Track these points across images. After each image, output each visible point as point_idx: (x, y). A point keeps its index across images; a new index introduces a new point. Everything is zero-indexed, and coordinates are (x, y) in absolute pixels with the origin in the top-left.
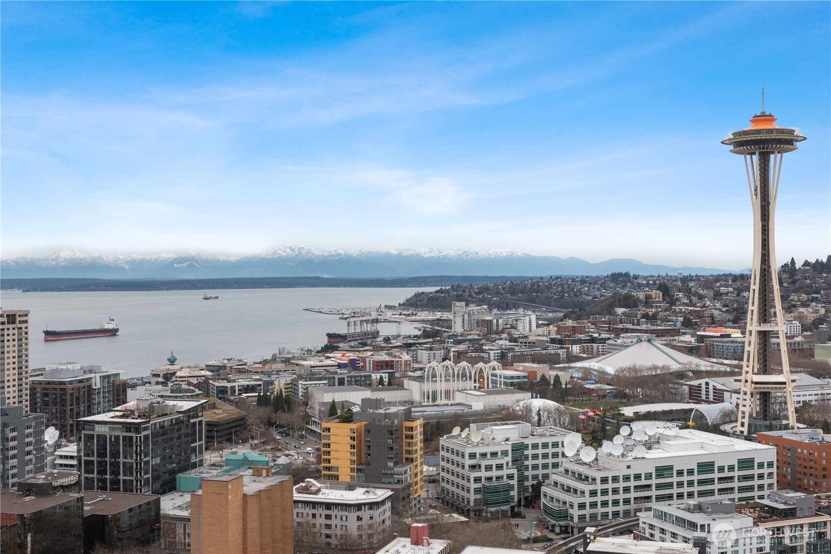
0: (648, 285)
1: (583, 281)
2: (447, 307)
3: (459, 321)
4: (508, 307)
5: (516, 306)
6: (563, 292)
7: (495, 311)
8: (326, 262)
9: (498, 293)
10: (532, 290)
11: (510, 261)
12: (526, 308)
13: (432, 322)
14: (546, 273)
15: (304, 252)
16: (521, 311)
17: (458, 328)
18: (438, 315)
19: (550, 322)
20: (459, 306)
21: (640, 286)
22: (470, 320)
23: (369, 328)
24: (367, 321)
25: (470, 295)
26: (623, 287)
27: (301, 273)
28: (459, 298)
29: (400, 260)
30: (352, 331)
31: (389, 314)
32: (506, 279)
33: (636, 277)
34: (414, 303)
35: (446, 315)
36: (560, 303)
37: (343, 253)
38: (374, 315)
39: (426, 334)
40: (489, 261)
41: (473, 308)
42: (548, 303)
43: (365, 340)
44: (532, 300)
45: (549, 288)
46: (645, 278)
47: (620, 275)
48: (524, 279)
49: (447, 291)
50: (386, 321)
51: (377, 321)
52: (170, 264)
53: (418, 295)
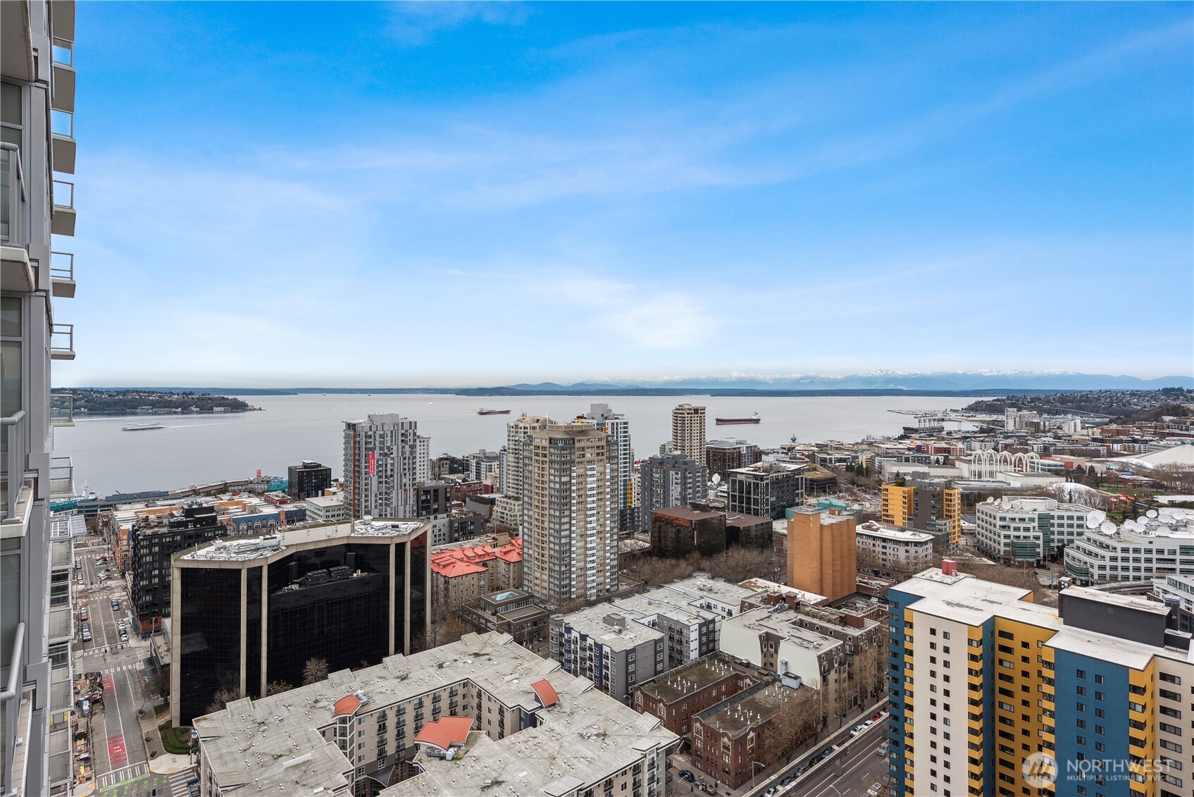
1: (1133, 394)
2: (1001, 412)
3: (1011, 422)
4: (1057, 413)
5: (1065, 413)
6: (1112, 402)
7: (1045, 416)
8: (905, 380)
9: (1048, 402)
10: (1081, 401)
11: (1063, 378)
12: (1076, 414)
13: (988, 423)
14: (1096, 388)
15: (890, 372)
16: (1069, 416)
17: (1010, 427)
18: (994, 417)
19: (1097, 425)
20: (1012, 411)
22: (1021, 422)
23: (936, 424)
24: (934, 420)
25: (1023, 403)
26: (1175, 399)
27: (891, 386)
28: (1012, 406)
29: (966, 377)
30: (922, 426)
31: (953, 415)
32: (1057, 392)
34: (975, 408)
35: (1000, 418)
36: (1108, 411)
37: (919, 373)
38: (940, 416)
39: (982, 431)
40: (1042, 379)
41: (1025, 412)
42: (1096, 410)
43: (933, 433)
44: (1081, 408)
45: (1098, 399)
47: (1174, 389)
48: (1075, 392)
49: (1003, 400)
50: (950, 420)
51: (943, 420)
52: (798, 381)
53: (977, 403)
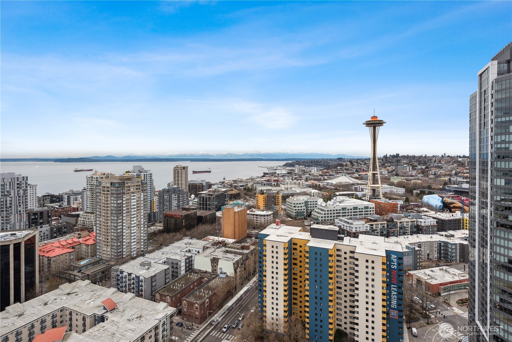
0: (347, 161)
1: (330, 160)
2: (294, 166)
3: (297, 170)
4: (310, 166)
5: (312, 166)
6: (324, 163)
7: (307, 167)
8: (264, 155)
9: (307, 163)
10: (316, 162)
11: (311, 154)
12: (315, 167)
13: (290, 170)
14: (320, 158)
16: (313, 167)
17: (296, 172)
18: (292, 168)
19: (321, 170)
20: (297, 166)
21: (345, 161)
22: (300, 170)
23: (274, 171)
24: (273, 170)
25: (300, 163)
26: (340, 162)
27: (259, 157)
28: (297, 164)
29: (284, 154)
30: (270, 172)
31: (279, 168)
32: (310, 159)
33: (344, 159)
34: (286, 165)
35: (294, 168)
36: (324, 165)
38: (275, 168)
39: (288, 173)
40: (306, 155)
41: (301, 166)
42: (320, 165)
43: (273, 174)
44: (316, 165)
45: (321, 162)
46: (347, 159)
47: (340, 158)
48: (315, 159)
49: (295, 162)
50: (278, 170)
51: (276, 170)
52: (226, 155)
53: (287, 163)
